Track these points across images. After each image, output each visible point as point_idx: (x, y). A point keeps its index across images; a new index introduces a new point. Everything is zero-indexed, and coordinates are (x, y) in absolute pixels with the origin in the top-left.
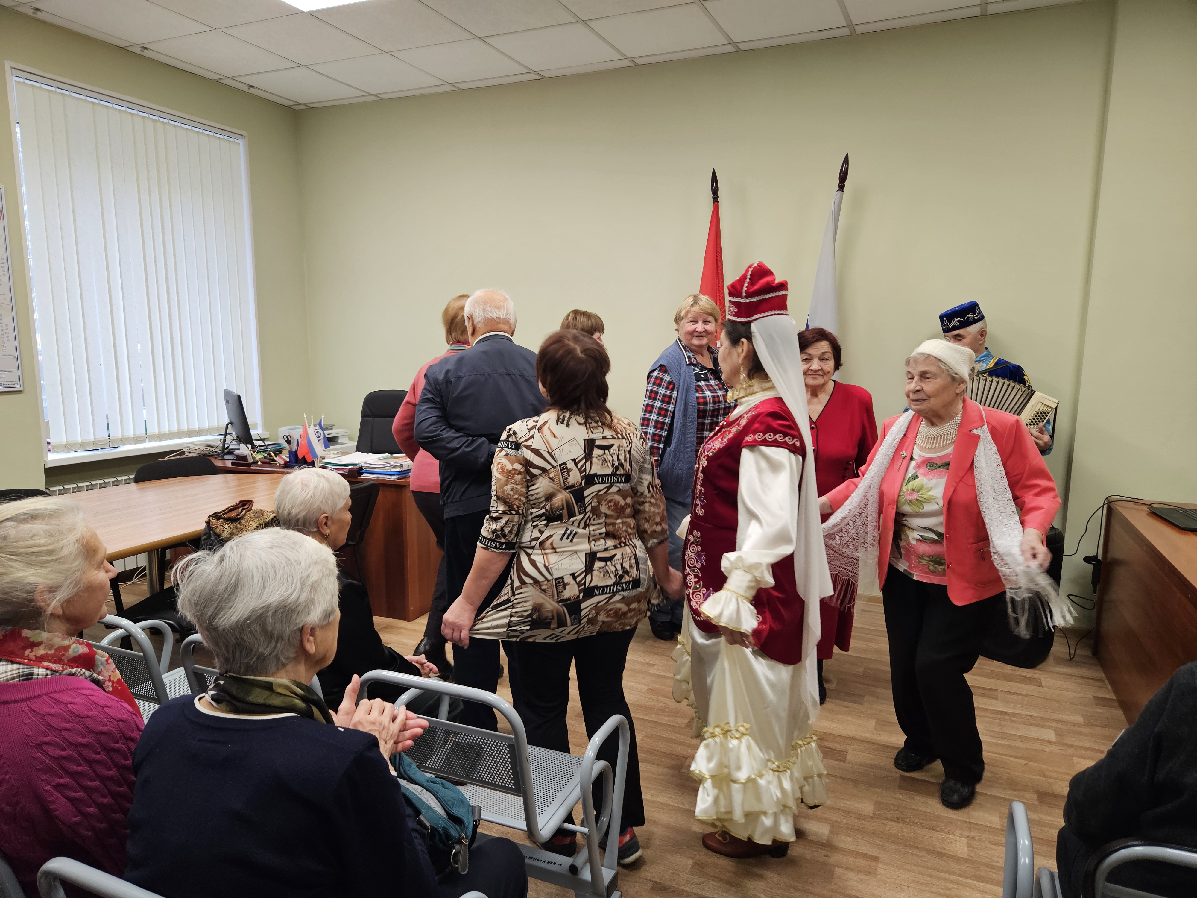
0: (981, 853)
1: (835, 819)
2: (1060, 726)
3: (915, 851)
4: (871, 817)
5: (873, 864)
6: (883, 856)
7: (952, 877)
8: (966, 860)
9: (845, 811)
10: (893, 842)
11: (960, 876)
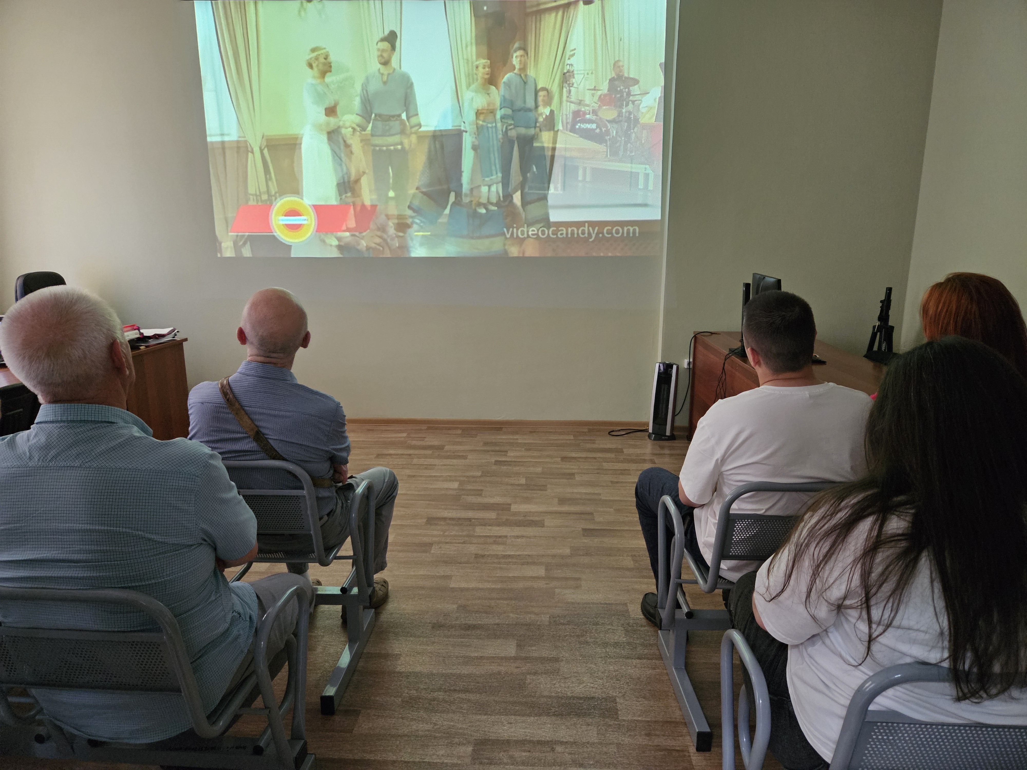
4: (569, 556)
7: (628, 579)
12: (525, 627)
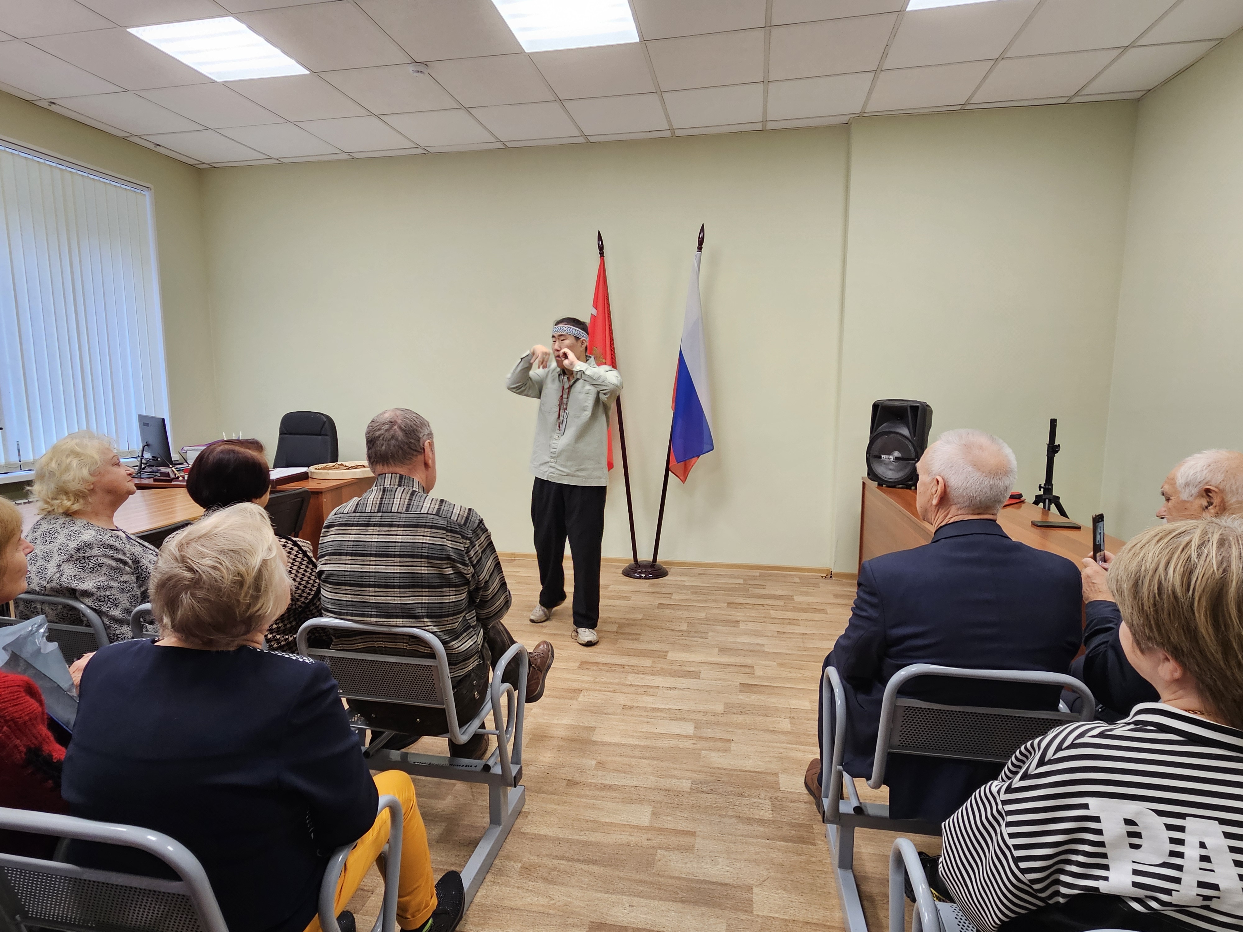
1: (697, 718)
9: (704, 712)
12: (664, 793)
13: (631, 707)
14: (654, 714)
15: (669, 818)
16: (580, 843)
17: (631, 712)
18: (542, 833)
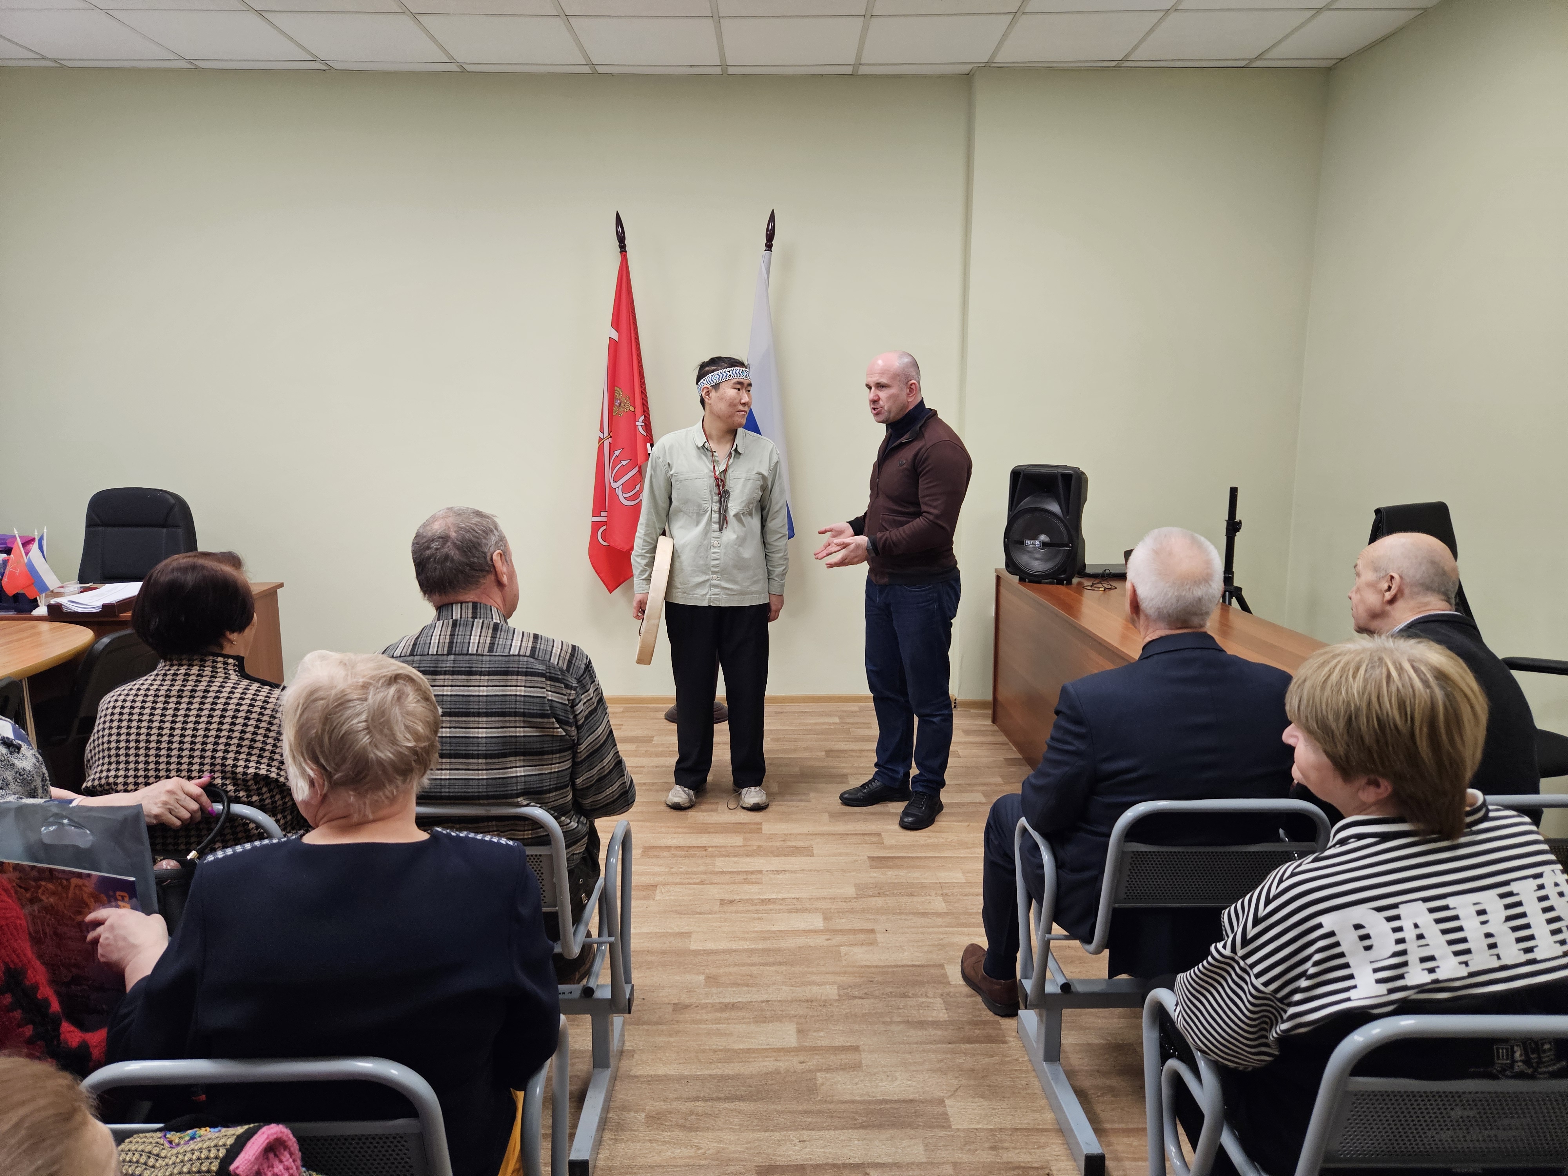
0: (956, 905)
1: (824, 907)
2: (984, 788)
3: (903, 917)
5: (872, 936)
6: (877, 927)
7: (941, 930)
8: (947, 914)
9: (831, 898)
10: (882, 914)
11: (947, 927)
12: (806, 1004)
13: (732, 902)
14: (766, 908)
15: (822, 1034)
16: (714, 1078)
17: (733, 908)
18: (660, 1073)
